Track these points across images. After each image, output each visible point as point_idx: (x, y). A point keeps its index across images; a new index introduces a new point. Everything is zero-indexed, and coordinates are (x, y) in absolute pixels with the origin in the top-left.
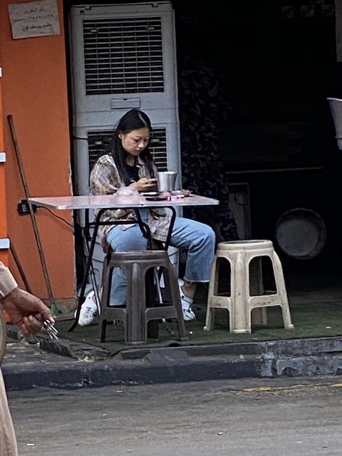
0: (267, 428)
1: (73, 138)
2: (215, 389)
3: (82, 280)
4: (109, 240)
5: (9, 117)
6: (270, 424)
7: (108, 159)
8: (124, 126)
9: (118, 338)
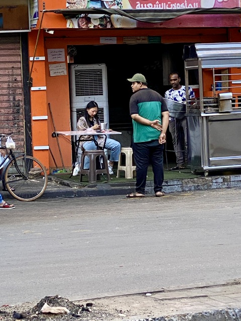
0: (137, 211)
1: (71, 111)
2: (120, 198)
3: (74, 161)
4: (83, 146)
5: (49, 104)
6: (139, 210)
7: (83, 118)
8: (89, 107)
9: (87, 180)
